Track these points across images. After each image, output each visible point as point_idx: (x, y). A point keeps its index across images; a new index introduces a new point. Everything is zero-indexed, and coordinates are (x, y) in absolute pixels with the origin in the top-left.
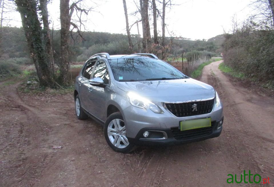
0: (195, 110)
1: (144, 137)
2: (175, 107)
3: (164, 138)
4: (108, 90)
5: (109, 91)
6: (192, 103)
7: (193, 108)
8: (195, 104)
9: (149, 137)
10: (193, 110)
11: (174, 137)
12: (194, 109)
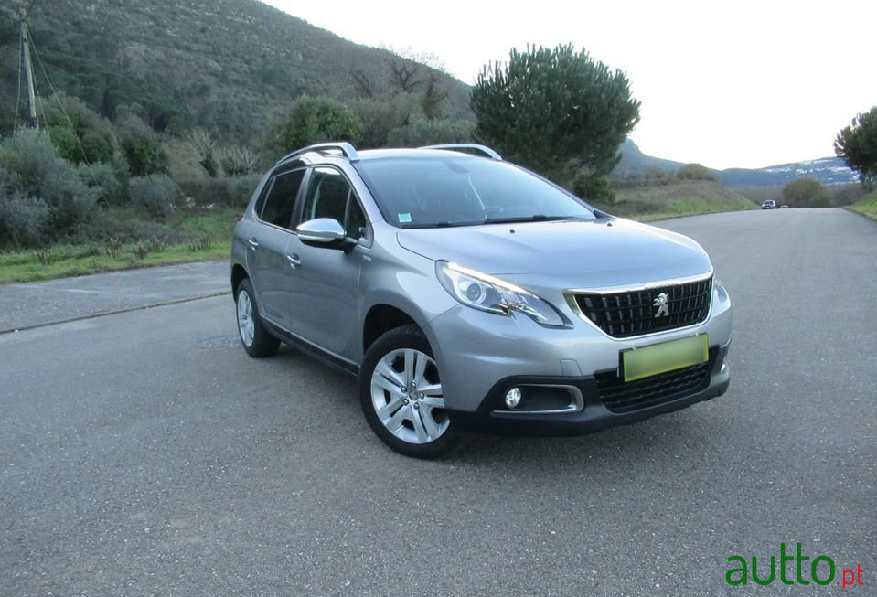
0: (663, 312)
1: (505, 407)
2: (606, 305)
3: (573, 408)
4: (365, 257)
5: (369, 259)
6: (656, 292)
7: (659, 307)
8: (662, 294)
9: (521, 405)
10: (656, 313)
11: (604, 401)
12: (660, 311)
